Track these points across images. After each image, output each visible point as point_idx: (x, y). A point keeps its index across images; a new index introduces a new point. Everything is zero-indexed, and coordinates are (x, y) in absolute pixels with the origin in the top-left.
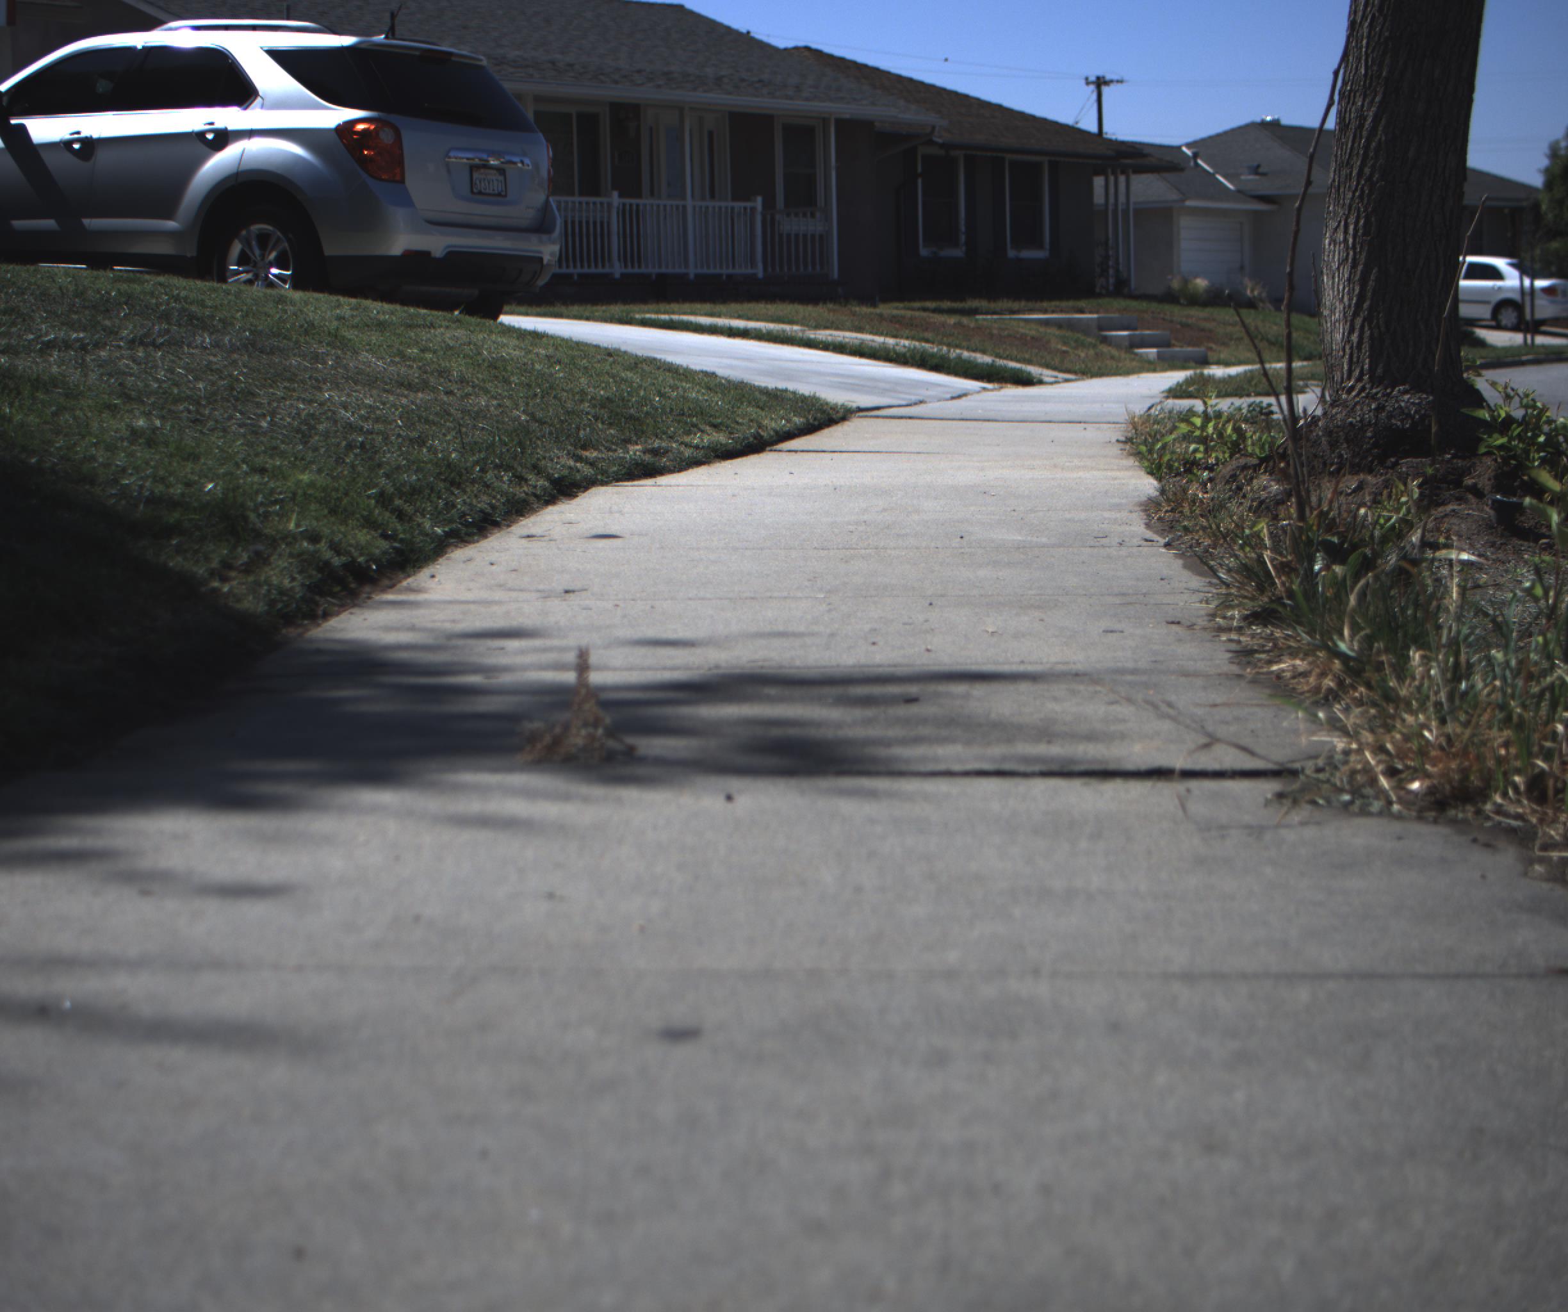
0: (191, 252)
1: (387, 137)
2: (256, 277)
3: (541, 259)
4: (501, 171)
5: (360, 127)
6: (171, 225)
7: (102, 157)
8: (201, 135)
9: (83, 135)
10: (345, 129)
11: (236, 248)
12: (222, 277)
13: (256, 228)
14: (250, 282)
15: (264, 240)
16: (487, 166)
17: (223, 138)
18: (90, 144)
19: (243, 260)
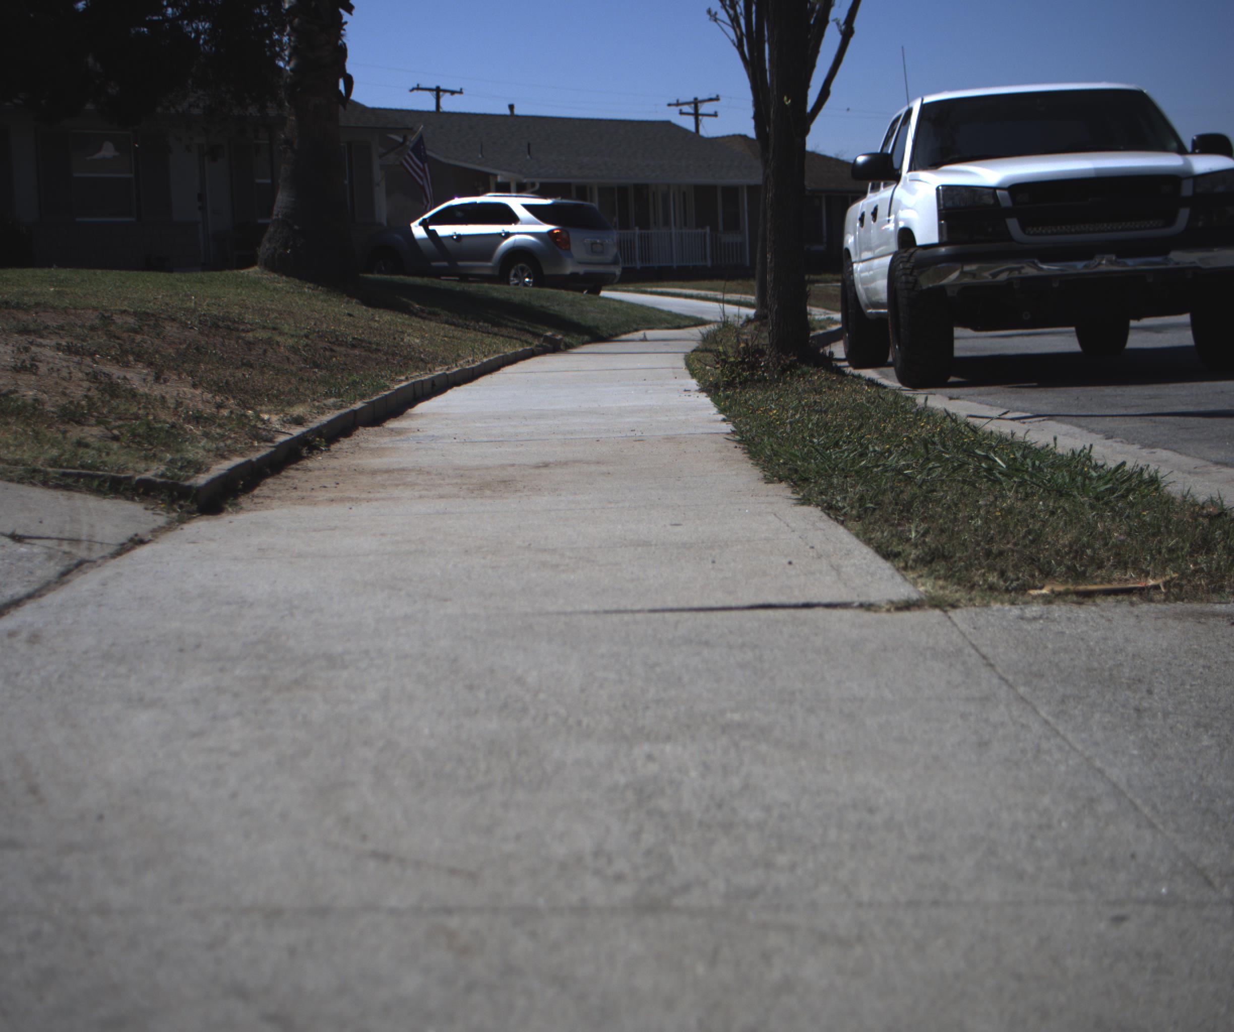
0: (497, 273)
1: (564, 235)
2: (520, 282)
3: (615, 274)
4: (602, 244)
5: (556, 232)
6: (490, 264)
7: (464, 241)
8: (500, 234)
9: (457, 233)
10: (551, 232)
11: (513, 272)
12: (508, 282)
13: (520, 265)
14: (517, 284)
15: (522, 269)
16: (596, 243)
17: (508, 235)
18: (460, 237)
19: (515, 276)
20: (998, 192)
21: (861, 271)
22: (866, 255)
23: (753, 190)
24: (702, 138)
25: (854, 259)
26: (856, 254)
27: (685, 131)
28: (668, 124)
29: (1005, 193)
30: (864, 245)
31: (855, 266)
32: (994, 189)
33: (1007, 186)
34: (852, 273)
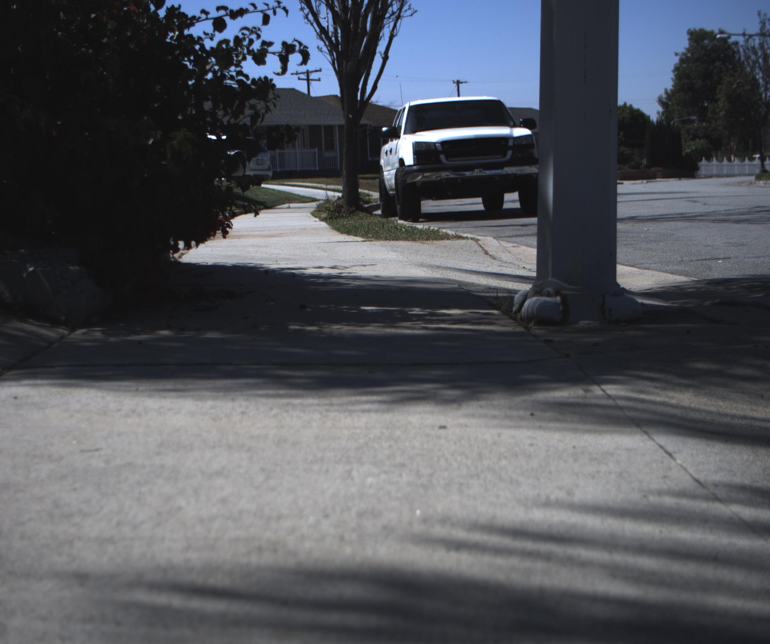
20: (437, 144)
21: (387, 175)
22: (389, 168)
23: (341, 127)
24: (312, 97)
25: (384, 170)
26: (385, 167)
27: (302, 94)
28: (293, 90)
29: (439, 145)
30: (388, 164)
31: (384, 173)
32: (435, 143)
33: (440, 142)
34: (383, 176)
